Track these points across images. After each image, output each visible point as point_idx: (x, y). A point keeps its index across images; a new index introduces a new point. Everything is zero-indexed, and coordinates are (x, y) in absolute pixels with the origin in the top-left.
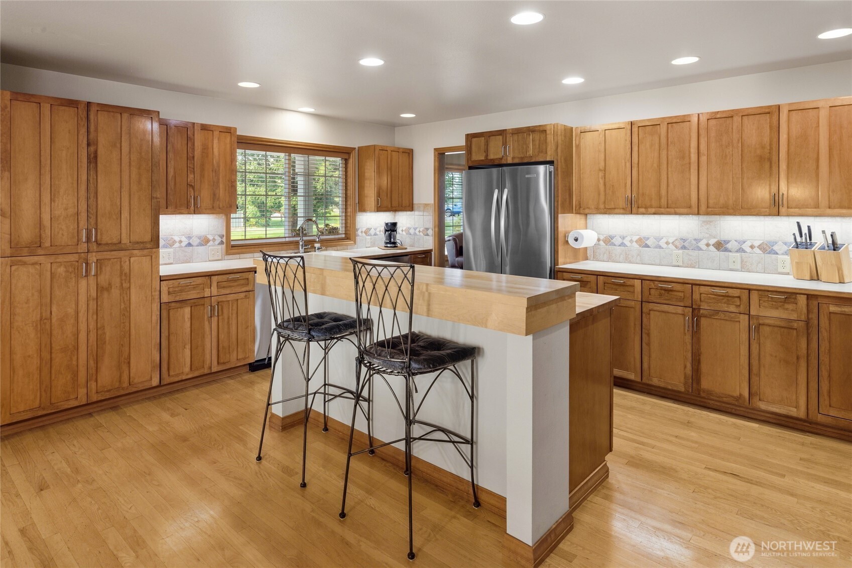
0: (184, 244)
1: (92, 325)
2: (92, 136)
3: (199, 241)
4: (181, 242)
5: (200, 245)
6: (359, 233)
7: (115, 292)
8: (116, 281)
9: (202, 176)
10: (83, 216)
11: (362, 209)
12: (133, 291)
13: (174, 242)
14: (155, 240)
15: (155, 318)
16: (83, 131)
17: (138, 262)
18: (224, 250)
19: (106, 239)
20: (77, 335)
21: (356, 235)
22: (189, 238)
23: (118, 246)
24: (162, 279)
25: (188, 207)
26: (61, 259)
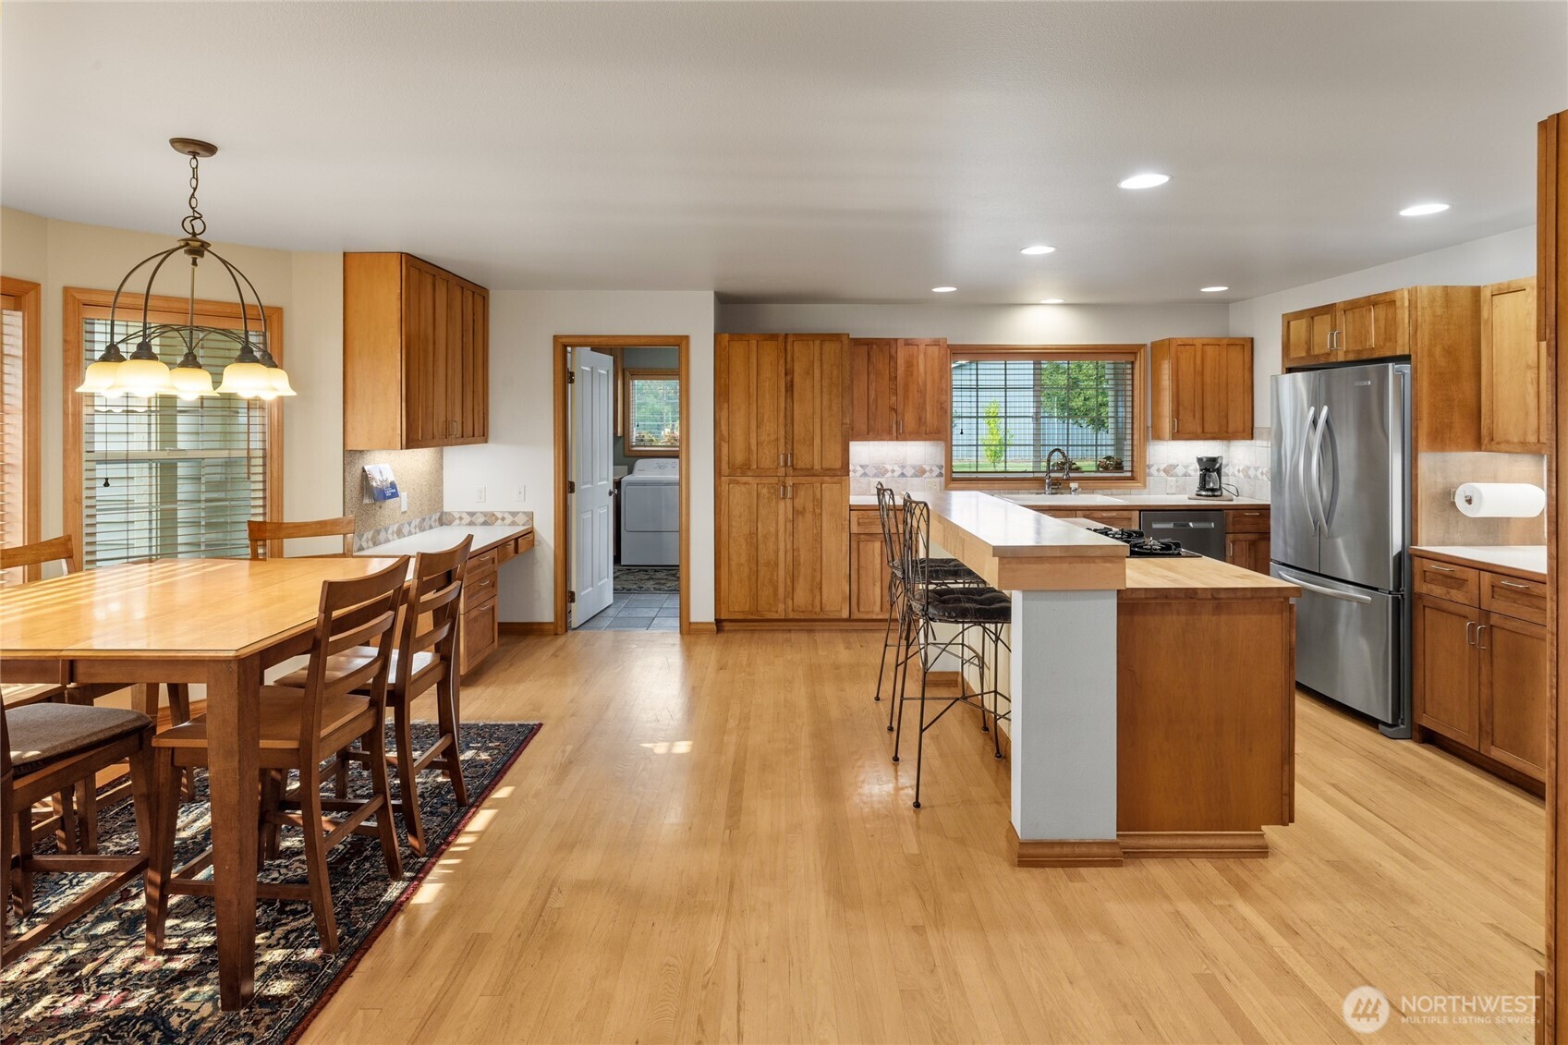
0: (896, 474)
1: (789, 546)
2: (788, 366)
3: (913, 471)
4: (893, 471)
5: (915, 475)
6: (1153, 470)
7: (809, 516)
8: (810, 506)
9: (906, 397)
10: (782, 441)
11: (1157, 436)
12: (825, 518)
13: (886, 471)
14: (845, 469)
15: (845, 547)
16: (782, 361)
17: (829, 490)
18: (943, 484)
19: (800, 464)
20: (777, 552)
21: (1147, 475)
22: (903, 467)
23: (810, 472)
24: (852, 508)
25: (890, 432)
26: (765, 481)
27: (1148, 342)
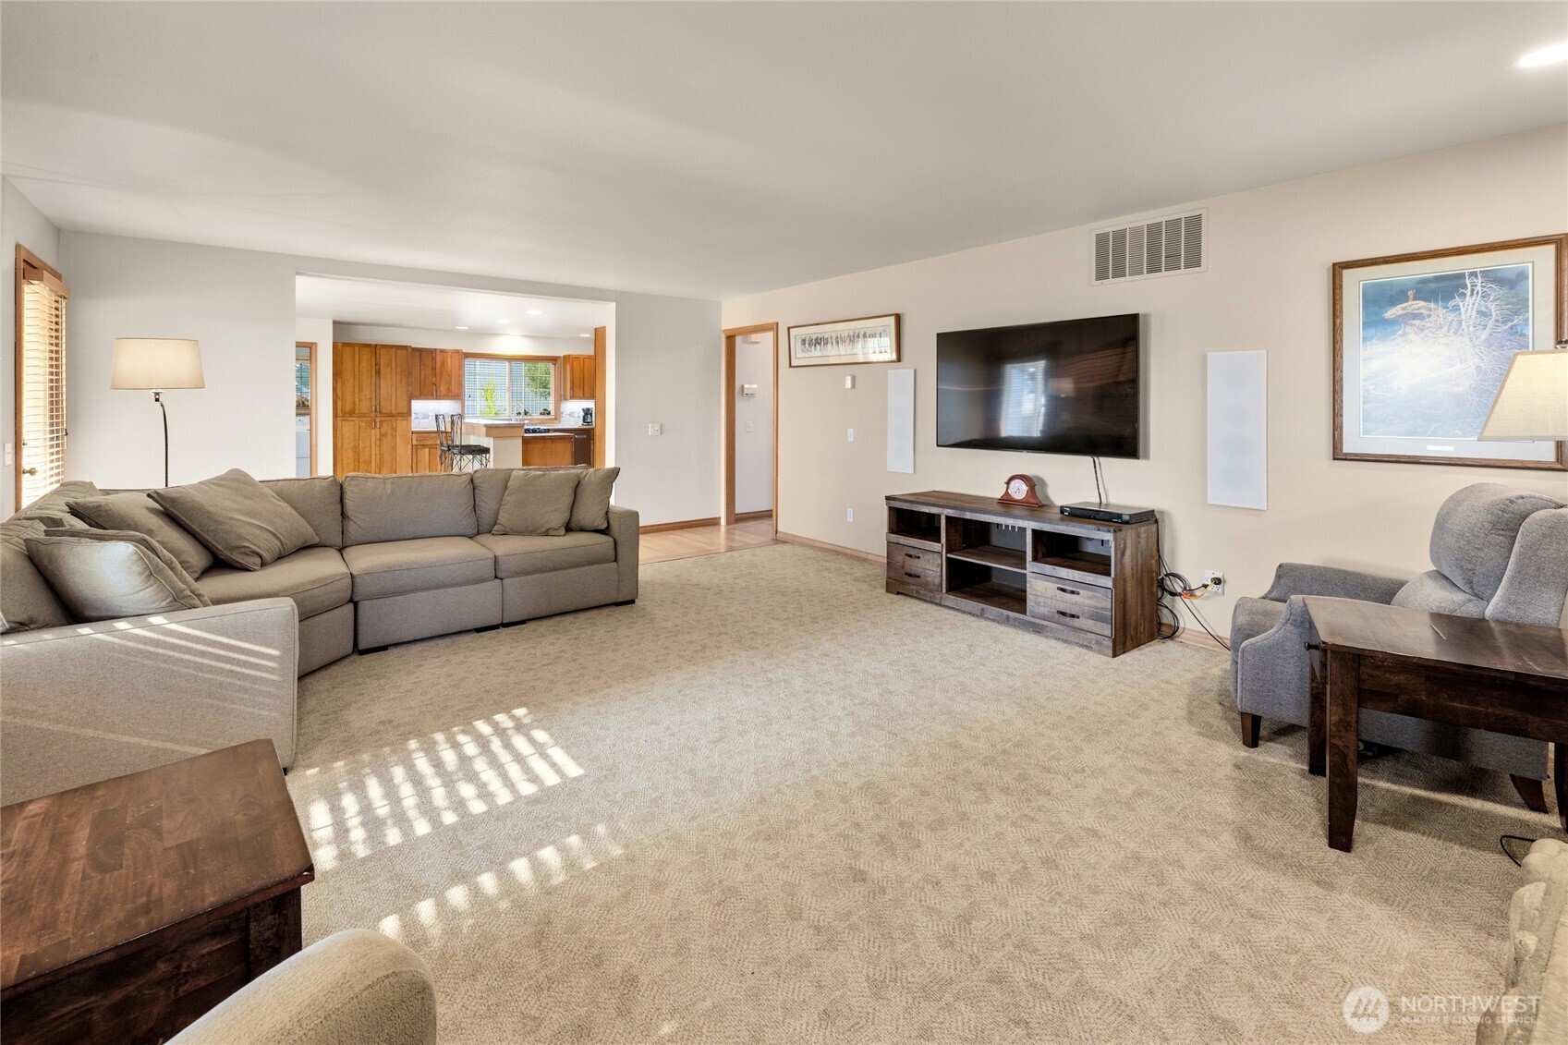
1: (378, 452)
2: (378, 361)
6: (564, 415)
7: (389, 437)
8: (389, 432)
9: (441, 378)
10: (374, 400)
11: (565, 399)
12: (398, 437)
14: (409, 413)
15: (410, 452)
16: (374, 359)
17: (400, 424)
19: (384, 411)
20: (370, 455)
21: (560, 417)
23: (390, 415)
24: (413, 433)
25: (432, 396)
26: (363, 419)
27: (562, 355)
